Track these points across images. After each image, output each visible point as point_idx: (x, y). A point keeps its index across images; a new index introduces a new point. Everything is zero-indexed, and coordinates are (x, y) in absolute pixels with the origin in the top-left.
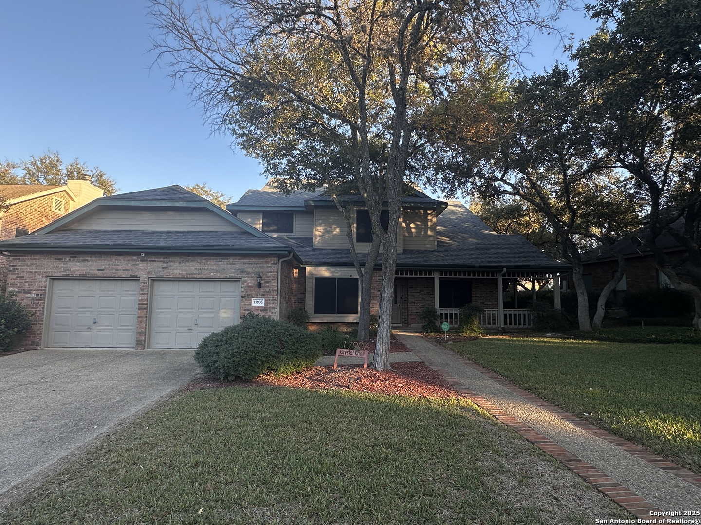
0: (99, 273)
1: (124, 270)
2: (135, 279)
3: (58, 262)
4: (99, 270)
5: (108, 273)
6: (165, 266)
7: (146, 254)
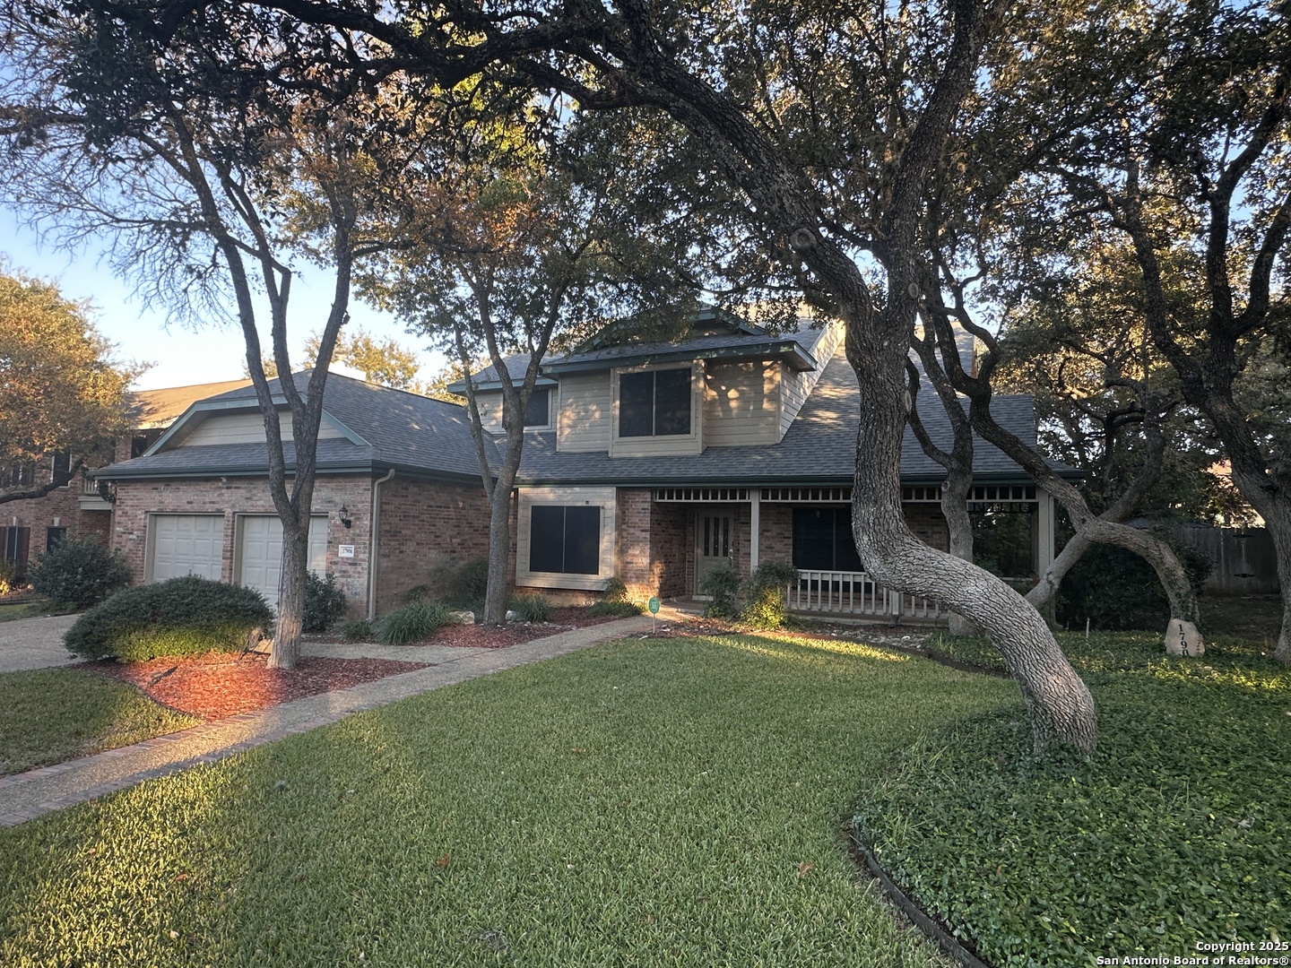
0: (188, 507)
1: (210, 503)
2: (219, 514)
3: (155, 492)
4: (189, 503)
5: (196, 507)
6: (248, 495)
7: (230, 478)
